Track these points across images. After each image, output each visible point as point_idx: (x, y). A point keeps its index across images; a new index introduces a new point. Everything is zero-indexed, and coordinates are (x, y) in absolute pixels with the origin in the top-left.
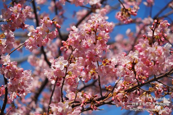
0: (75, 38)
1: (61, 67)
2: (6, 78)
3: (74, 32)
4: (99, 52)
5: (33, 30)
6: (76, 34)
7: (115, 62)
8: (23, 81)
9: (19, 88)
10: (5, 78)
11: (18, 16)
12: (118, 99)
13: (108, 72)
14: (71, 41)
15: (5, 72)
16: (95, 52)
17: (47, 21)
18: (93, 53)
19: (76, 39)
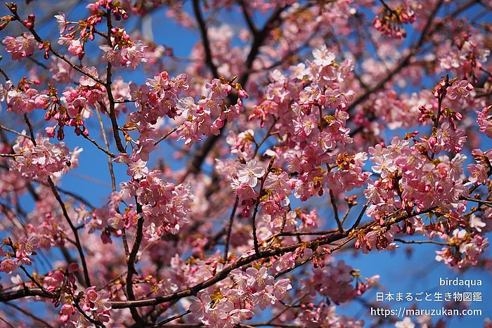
0: (280, 98)
1: (251, 181)
2: (141, 204)
3: (277, 84)
4: (327, 148)
5: (193, 107)
6: (281, 89)
7: (362, 159)
8: (174, 206)
9: (166, 220)
10: (138, 204)
11: (163, 96)
12: (368, 244)
13: (347, 183)
14: (271, 107)
15: (139, 194)
16: (319, 146)
17: (220, 86)
18: (316, 150)
19: (282, 101)
